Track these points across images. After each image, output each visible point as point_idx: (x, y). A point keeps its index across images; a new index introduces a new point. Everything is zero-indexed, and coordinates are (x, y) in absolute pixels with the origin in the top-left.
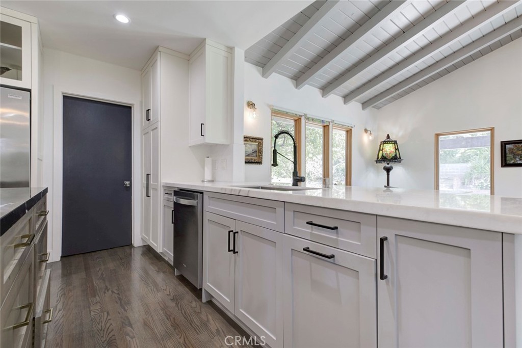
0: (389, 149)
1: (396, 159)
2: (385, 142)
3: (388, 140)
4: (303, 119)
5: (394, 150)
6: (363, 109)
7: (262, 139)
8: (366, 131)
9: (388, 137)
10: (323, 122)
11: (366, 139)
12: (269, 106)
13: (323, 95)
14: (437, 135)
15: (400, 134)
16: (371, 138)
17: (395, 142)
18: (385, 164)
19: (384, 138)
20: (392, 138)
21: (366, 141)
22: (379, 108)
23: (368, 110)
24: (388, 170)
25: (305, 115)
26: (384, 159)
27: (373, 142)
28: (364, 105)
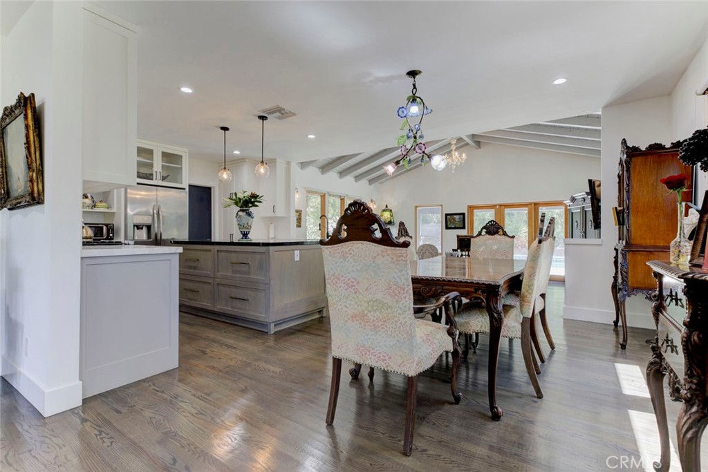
0: (386, 215)
1: (390, 223)
2: (384, 210)
3: (387, 209)
4: (326, 195)
5: (389, 216)
6: (370, 184)
7: (301, 211)
8: (372, 201)
9: (387, 207)
10: (340, 196)
12: (305, 188)
13: (340, 178)
14: (416, 207)
15: (394, 203)
16: (375, 206)
17: (391, 211)
19: (384, 208)
20: (389, 207)
22: (382, 183)
23: (373, 186)
25: (328, 193)
28: (371, 182)
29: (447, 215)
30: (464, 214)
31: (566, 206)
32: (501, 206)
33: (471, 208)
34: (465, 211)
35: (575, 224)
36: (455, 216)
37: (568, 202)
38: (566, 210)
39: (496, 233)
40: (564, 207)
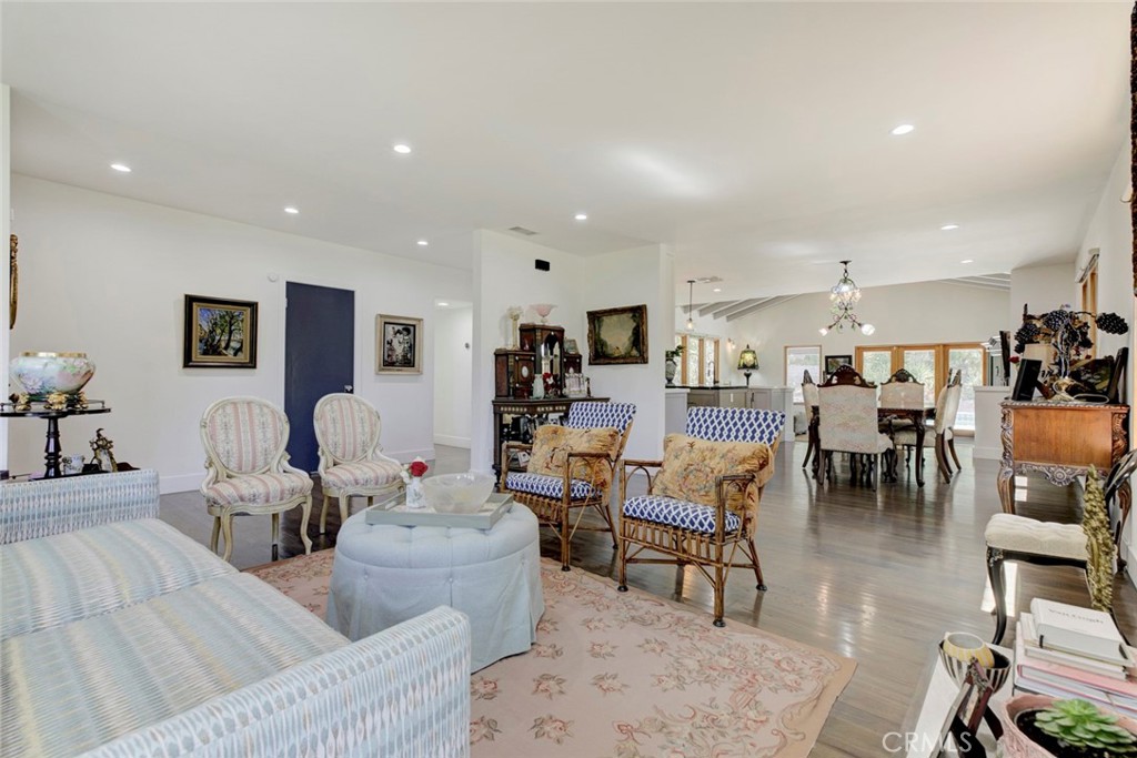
0: (749, 358)
1: (754, 367)
2: (745, 352)
3: (748, 350)
5: (752, 359)
6: (728, 321)
8: (730, 340)
9: (748, 347)
11: (730, 347)
14: (786, 347)
15: (758, 343)
16: (734, 347)
17: (754, 352)
18: (745, 371)
19: (745, 348)
20: (751, 348)
21: (729, 348)
23: (731, 323)
24: (748, 376)
26: (745, 366)
27: (735, 351)
28: (729, 318)
29: (827, 358)
30: (850, 357)
31: (985, 349)
32: (899, 347)
33: (860, 350)
34: (852, 352)
35: (995, 370)
36: (839, 359)
37: (987, 345)
38: (985, 353)
39: (906, 380)
40: (981, 350)
